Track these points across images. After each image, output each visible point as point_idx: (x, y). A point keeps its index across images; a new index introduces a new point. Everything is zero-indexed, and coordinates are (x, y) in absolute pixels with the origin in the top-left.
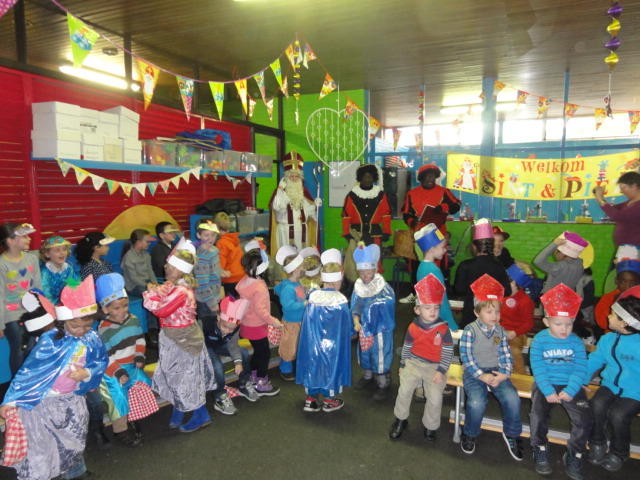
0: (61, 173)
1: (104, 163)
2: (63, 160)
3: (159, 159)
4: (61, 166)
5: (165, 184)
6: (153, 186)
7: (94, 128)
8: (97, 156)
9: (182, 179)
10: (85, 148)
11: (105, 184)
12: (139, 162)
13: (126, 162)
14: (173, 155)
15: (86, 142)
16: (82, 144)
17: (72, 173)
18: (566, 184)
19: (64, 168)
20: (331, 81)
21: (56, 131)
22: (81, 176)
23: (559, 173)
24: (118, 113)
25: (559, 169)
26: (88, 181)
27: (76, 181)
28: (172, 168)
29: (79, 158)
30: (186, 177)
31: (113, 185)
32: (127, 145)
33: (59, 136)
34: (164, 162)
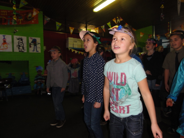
1: (78, 48)
4: (69, 49)
8: (76, 47)
10: (74, 45)
15: (74, 44)
16: (73, 45)
26: (74, 51)
27: (71, 51)
31: (79, 52)
33: (69, 43)
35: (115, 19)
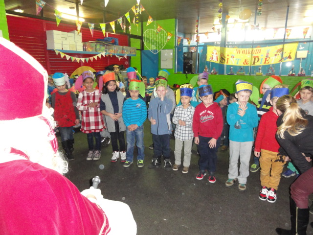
0: (56, 54)
1: (70, 51)
2: (56, 50)
3: (89, 49)
4: (56, 52)
5: (92, 59)
6: (87, 59)
7: (66, 39)
8: (67, 48)
9: (98, 57)
10: (63, 46)
11: (70, 58)
12: (82, 50)
13: (78, 50)
14: (94, 48)
15: (64, 43)
16: (62, 44)
17: (59, 54)
18: (253, 59)
19: (57, 52)
20: (151, 19)
21: (54, 40)
22: (62, 55)
23: (251, 55)
24: (74, 33)
25: (251, 52)
26: (65, 57)
27: (61, 57)
28: (94, 52)
29: (61, 49)
30: (100, 56)
31: (73, 59)
32: (78, 44)
33: (55, 42)
34: (91, 50)
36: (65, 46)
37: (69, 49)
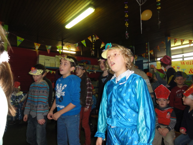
7: (49, 60)
10: (45, 64)
13: (56, 67)
20: (103, 43)
24: (55, 57)
31: (52, 72)
32: (56, 63)
35: (90, 37)
36: (47, 64)
37: (49, 66)
